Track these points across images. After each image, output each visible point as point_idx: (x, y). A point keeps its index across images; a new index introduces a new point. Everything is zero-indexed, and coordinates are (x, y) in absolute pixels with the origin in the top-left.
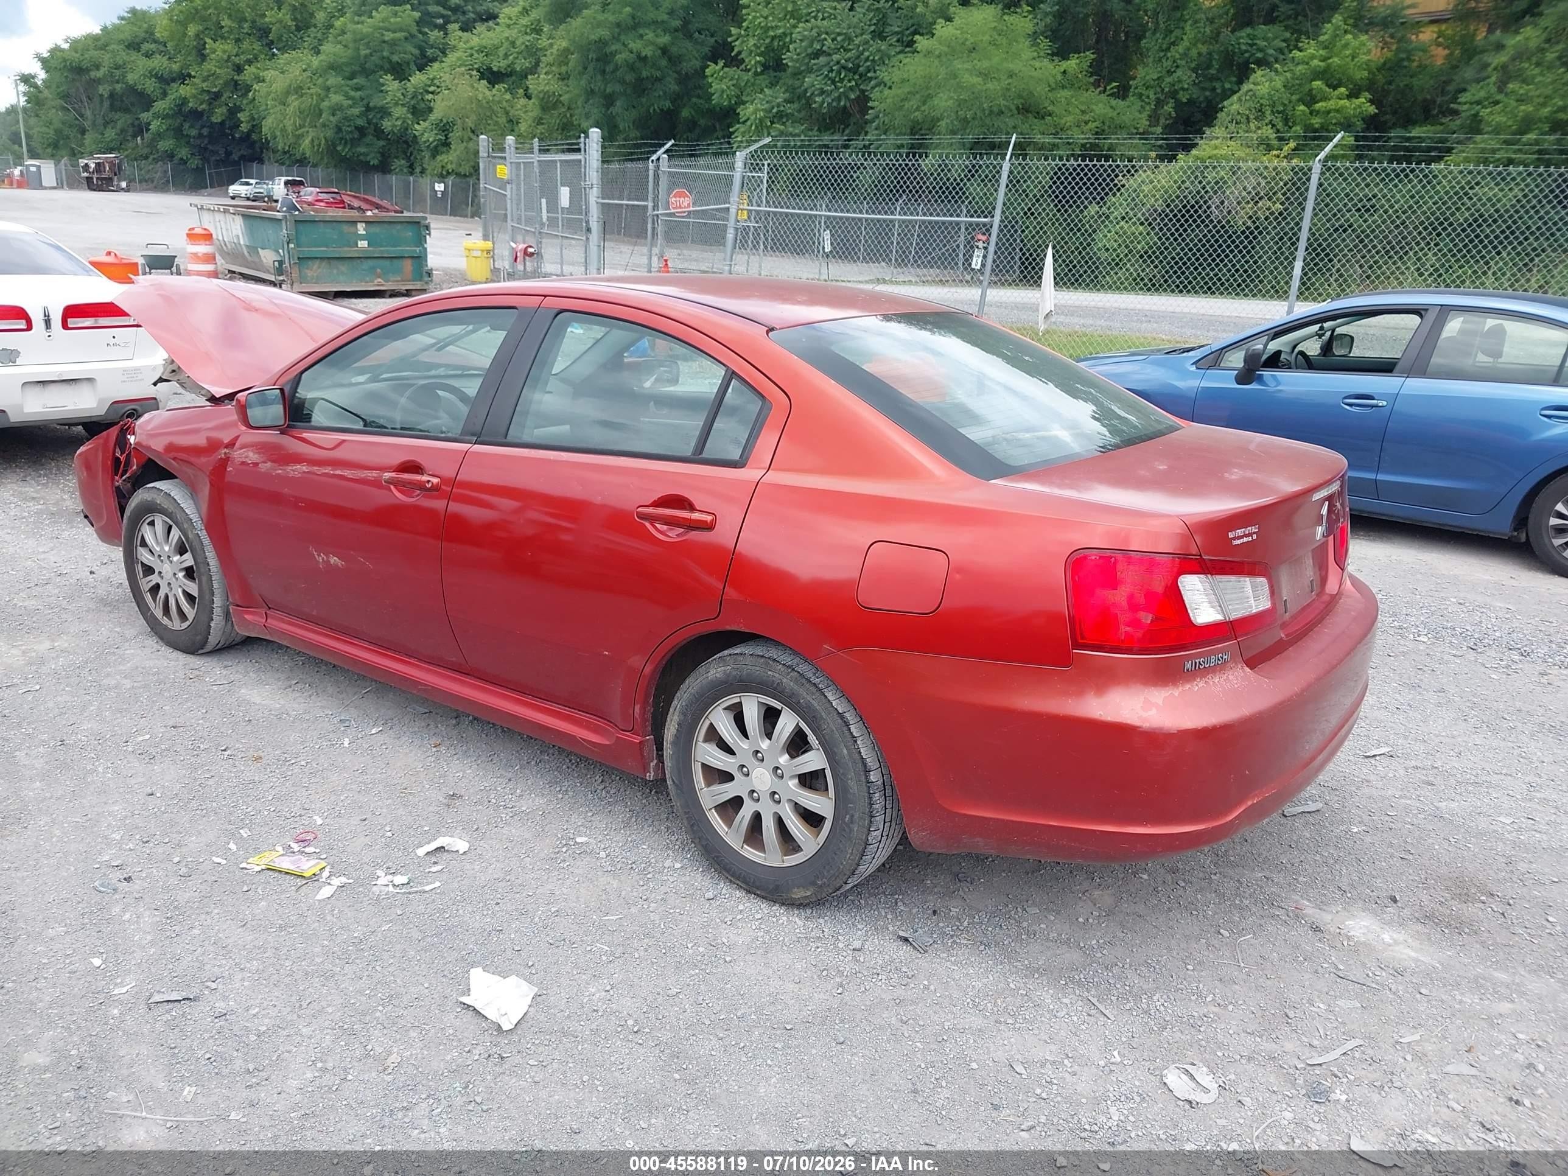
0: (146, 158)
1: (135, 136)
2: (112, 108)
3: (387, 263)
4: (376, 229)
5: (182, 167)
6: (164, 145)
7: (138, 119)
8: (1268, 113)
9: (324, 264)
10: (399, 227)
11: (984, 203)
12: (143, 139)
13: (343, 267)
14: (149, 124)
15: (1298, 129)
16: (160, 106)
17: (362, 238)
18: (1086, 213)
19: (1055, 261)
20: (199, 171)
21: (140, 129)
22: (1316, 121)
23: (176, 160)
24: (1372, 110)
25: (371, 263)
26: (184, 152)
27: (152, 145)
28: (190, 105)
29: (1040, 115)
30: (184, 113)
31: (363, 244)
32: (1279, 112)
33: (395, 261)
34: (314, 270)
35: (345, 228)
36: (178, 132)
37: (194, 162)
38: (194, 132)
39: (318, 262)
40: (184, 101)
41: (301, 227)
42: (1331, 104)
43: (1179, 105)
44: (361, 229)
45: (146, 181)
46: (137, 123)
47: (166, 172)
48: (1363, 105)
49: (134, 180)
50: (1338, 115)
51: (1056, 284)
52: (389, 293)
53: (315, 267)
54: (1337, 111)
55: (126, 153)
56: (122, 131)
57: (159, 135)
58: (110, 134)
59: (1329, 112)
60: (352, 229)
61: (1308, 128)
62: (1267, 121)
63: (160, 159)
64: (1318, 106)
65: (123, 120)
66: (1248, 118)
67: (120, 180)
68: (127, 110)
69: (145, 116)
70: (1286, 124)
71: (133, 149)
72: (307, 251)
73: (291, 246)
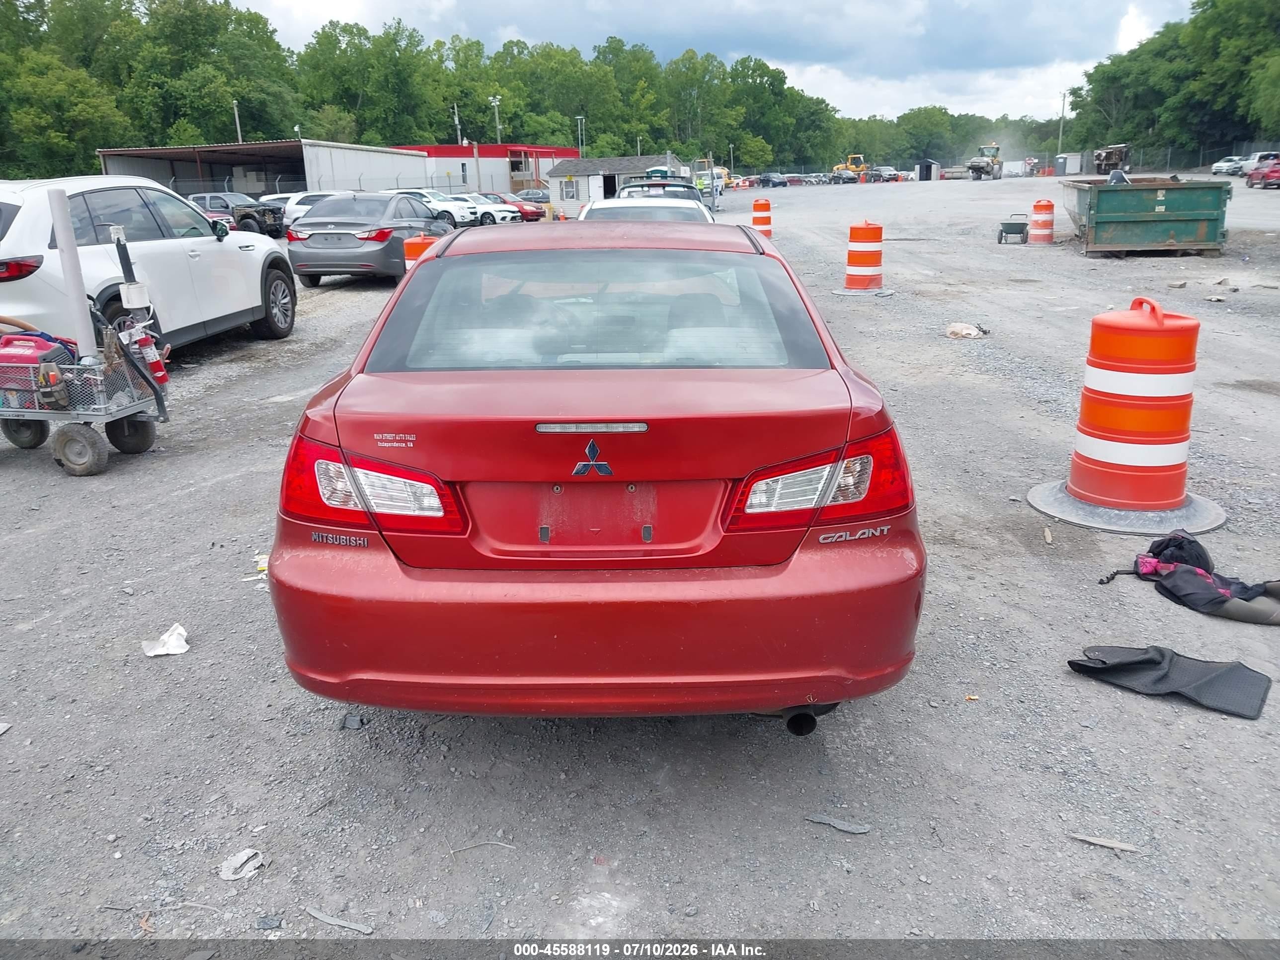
0: (1152, 145)
1: (1147, 128)
2: (1135, 107)
3: (1182, 226)
4: (1175, 195)
5: (1181, 150)
6: (1169, 133)
7: (1152, 114)
9: (1120, 227)
10: (1199, 192)
12: (1153, 130)
13: (1138, 230)
14: (1159, 117)
16: (1171, 101)
17: (1161, 203)
20: (1195, 152)
21: (1152, 122)
23: (1177, 145)
25: (1165, 225)
26: (1184, 138)
27: (1159, 135)
28: (1197, 97)
30: (1192, 105)
31: (1160, 209)
33: (1191, 224)
34: (1108, 233)
35: (1145, 195)
36: (1182, 122)
37: (1192, 145)
38: (1196, 121)
39: (1114, 225)
40: (1193, 94)
41: (1104, 196)
44: (1161, 195)
45: (1149, 164)
46: (1151, 117)
47: (1166, 155)
49: (1137, 164)
52: (1180, 253)
53: (1111, 230)
55: (1137, 142)
56: (1138, 125)
57: (1167, 125)
58: (1128, 127)
60: (1152, 196)
63: (1165, 145)
65: (1141, 115)
67: (1124, 165)
68: (1145, 107)
69: (1157, 111)
71: (1144, 138)
72: (1105, 216)
73: (1092, 212)
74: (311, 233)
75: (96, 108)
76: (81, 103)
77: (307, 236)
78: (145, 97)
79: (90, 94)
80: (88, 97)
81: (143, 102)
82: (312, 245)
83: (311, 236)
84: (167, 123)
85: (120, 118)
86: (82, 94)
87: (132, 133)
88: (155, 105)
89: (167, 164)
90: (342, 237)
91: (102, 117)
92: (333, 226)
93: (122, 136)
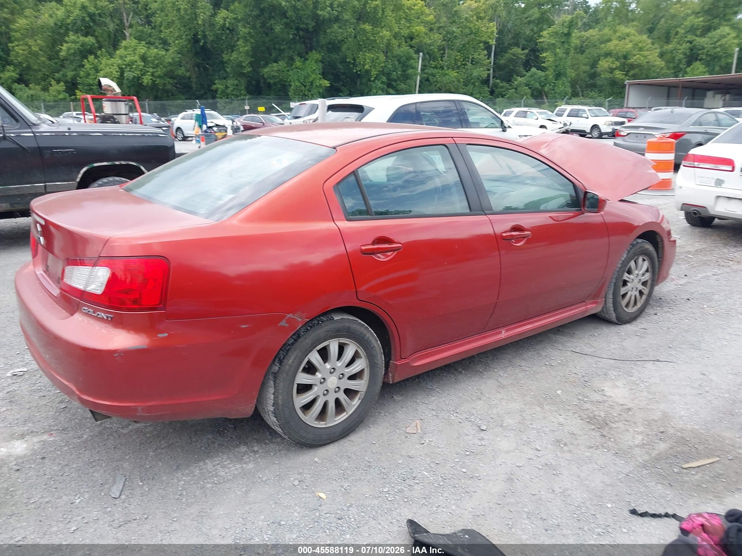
74: (629, 132)
75: (646, 57)
76: (638, 54)
77: (626, 134)
78: (680, 49)
79: (645, 49)
80: (644, 51)
81: (678, 53)
82: (628, 140)
83: (628, 134)
84: (689, 63)
85: (660, 63)
86: (641, 49)
87: (665, 71)
88: (685, 54)
89: (666, 89)
90: (647, 136)
91: (648, 62)
92: (643, 129)
93: (658, 73)
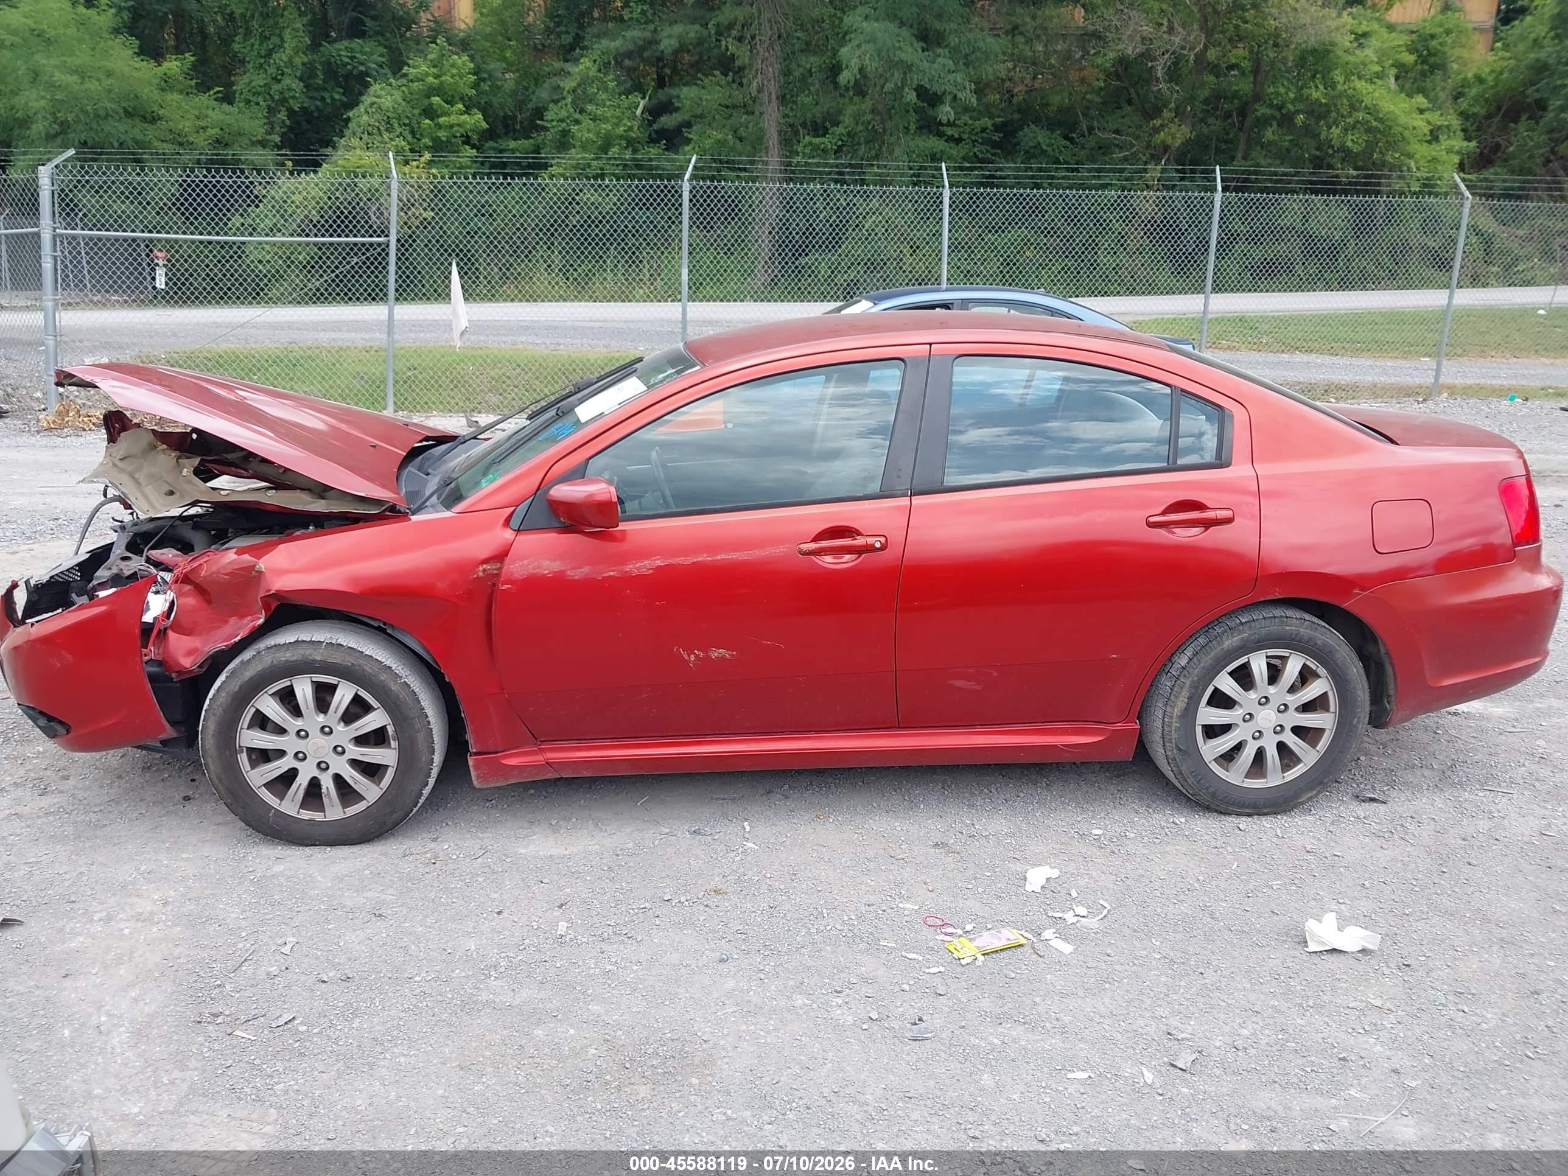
8: (396, 125)
11: (103, 216)
15: (426, 141)
18: (230, 225)
19: (461, 277)
22: (442, 134)
24: (485, 125)
29: (154, 119)
32: (405, 125)
42: (453, 119)
43: (291, 113)
48: (476, 120)
50: (461, 130)
51: (466, 299)
54: (459, 125)
59: (452, 127)
61: (436, 140)
62: (397, 133)
64: (442, 120)
66: (379, 129)
70: (414, 137)
